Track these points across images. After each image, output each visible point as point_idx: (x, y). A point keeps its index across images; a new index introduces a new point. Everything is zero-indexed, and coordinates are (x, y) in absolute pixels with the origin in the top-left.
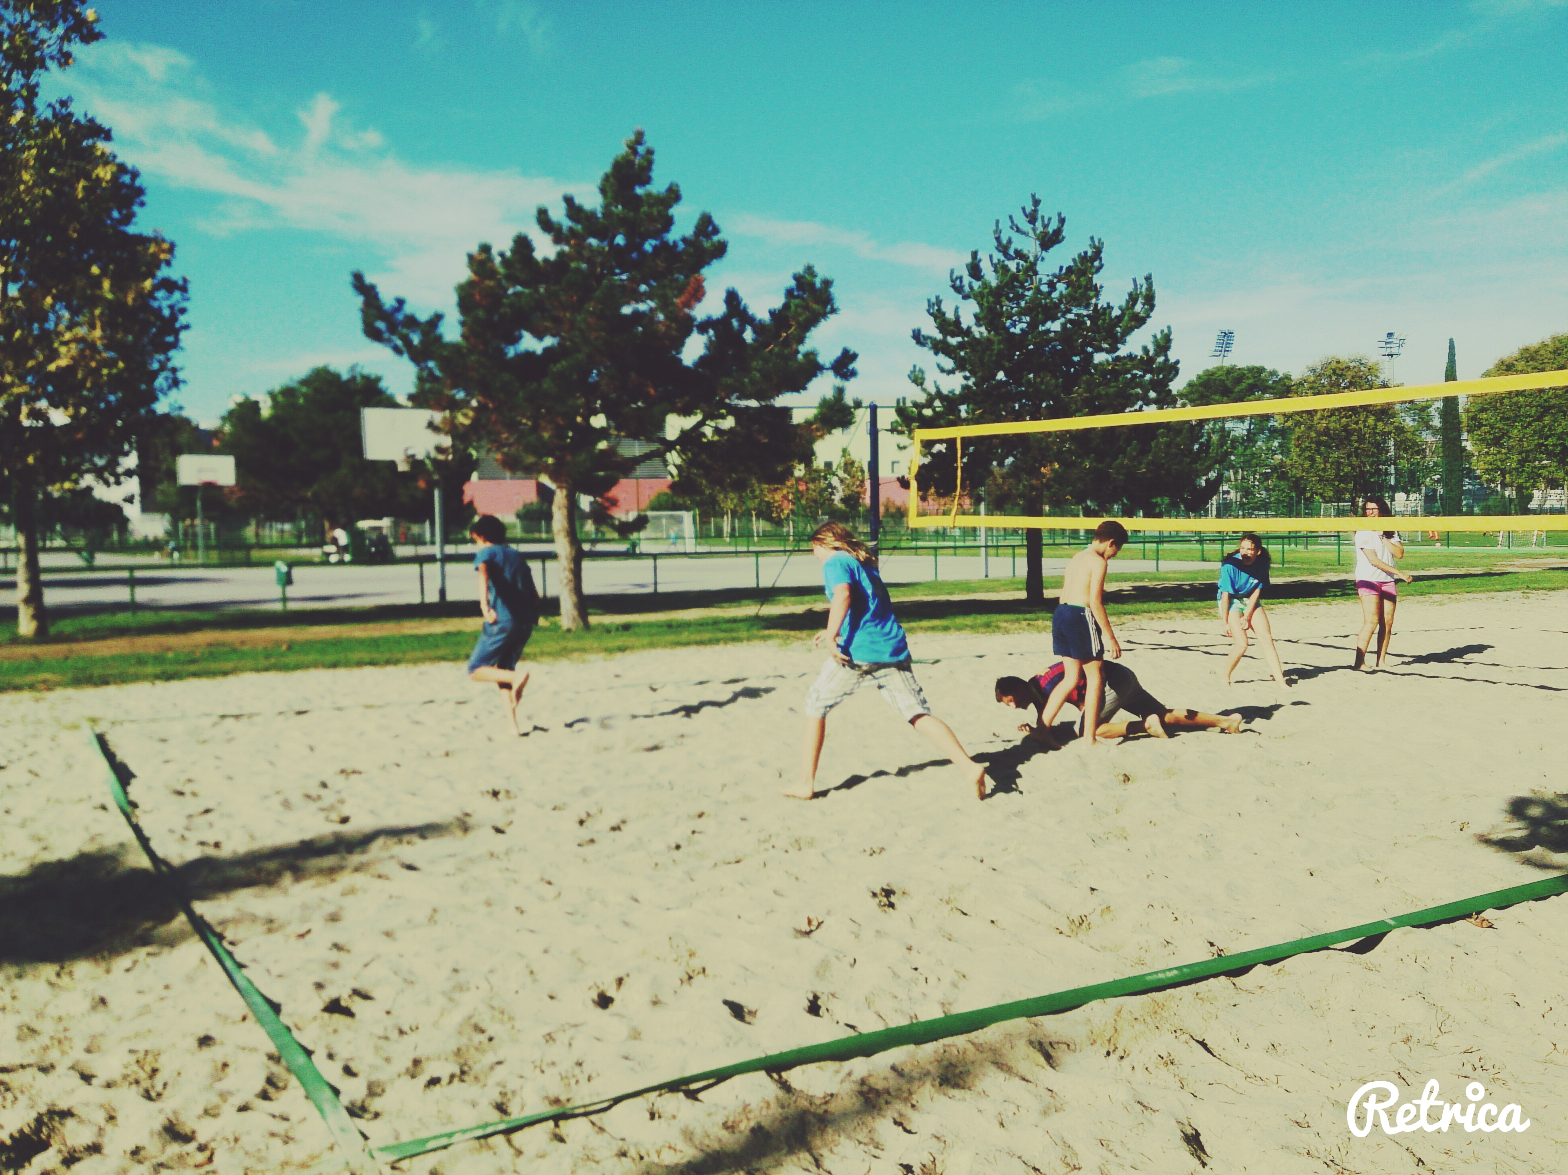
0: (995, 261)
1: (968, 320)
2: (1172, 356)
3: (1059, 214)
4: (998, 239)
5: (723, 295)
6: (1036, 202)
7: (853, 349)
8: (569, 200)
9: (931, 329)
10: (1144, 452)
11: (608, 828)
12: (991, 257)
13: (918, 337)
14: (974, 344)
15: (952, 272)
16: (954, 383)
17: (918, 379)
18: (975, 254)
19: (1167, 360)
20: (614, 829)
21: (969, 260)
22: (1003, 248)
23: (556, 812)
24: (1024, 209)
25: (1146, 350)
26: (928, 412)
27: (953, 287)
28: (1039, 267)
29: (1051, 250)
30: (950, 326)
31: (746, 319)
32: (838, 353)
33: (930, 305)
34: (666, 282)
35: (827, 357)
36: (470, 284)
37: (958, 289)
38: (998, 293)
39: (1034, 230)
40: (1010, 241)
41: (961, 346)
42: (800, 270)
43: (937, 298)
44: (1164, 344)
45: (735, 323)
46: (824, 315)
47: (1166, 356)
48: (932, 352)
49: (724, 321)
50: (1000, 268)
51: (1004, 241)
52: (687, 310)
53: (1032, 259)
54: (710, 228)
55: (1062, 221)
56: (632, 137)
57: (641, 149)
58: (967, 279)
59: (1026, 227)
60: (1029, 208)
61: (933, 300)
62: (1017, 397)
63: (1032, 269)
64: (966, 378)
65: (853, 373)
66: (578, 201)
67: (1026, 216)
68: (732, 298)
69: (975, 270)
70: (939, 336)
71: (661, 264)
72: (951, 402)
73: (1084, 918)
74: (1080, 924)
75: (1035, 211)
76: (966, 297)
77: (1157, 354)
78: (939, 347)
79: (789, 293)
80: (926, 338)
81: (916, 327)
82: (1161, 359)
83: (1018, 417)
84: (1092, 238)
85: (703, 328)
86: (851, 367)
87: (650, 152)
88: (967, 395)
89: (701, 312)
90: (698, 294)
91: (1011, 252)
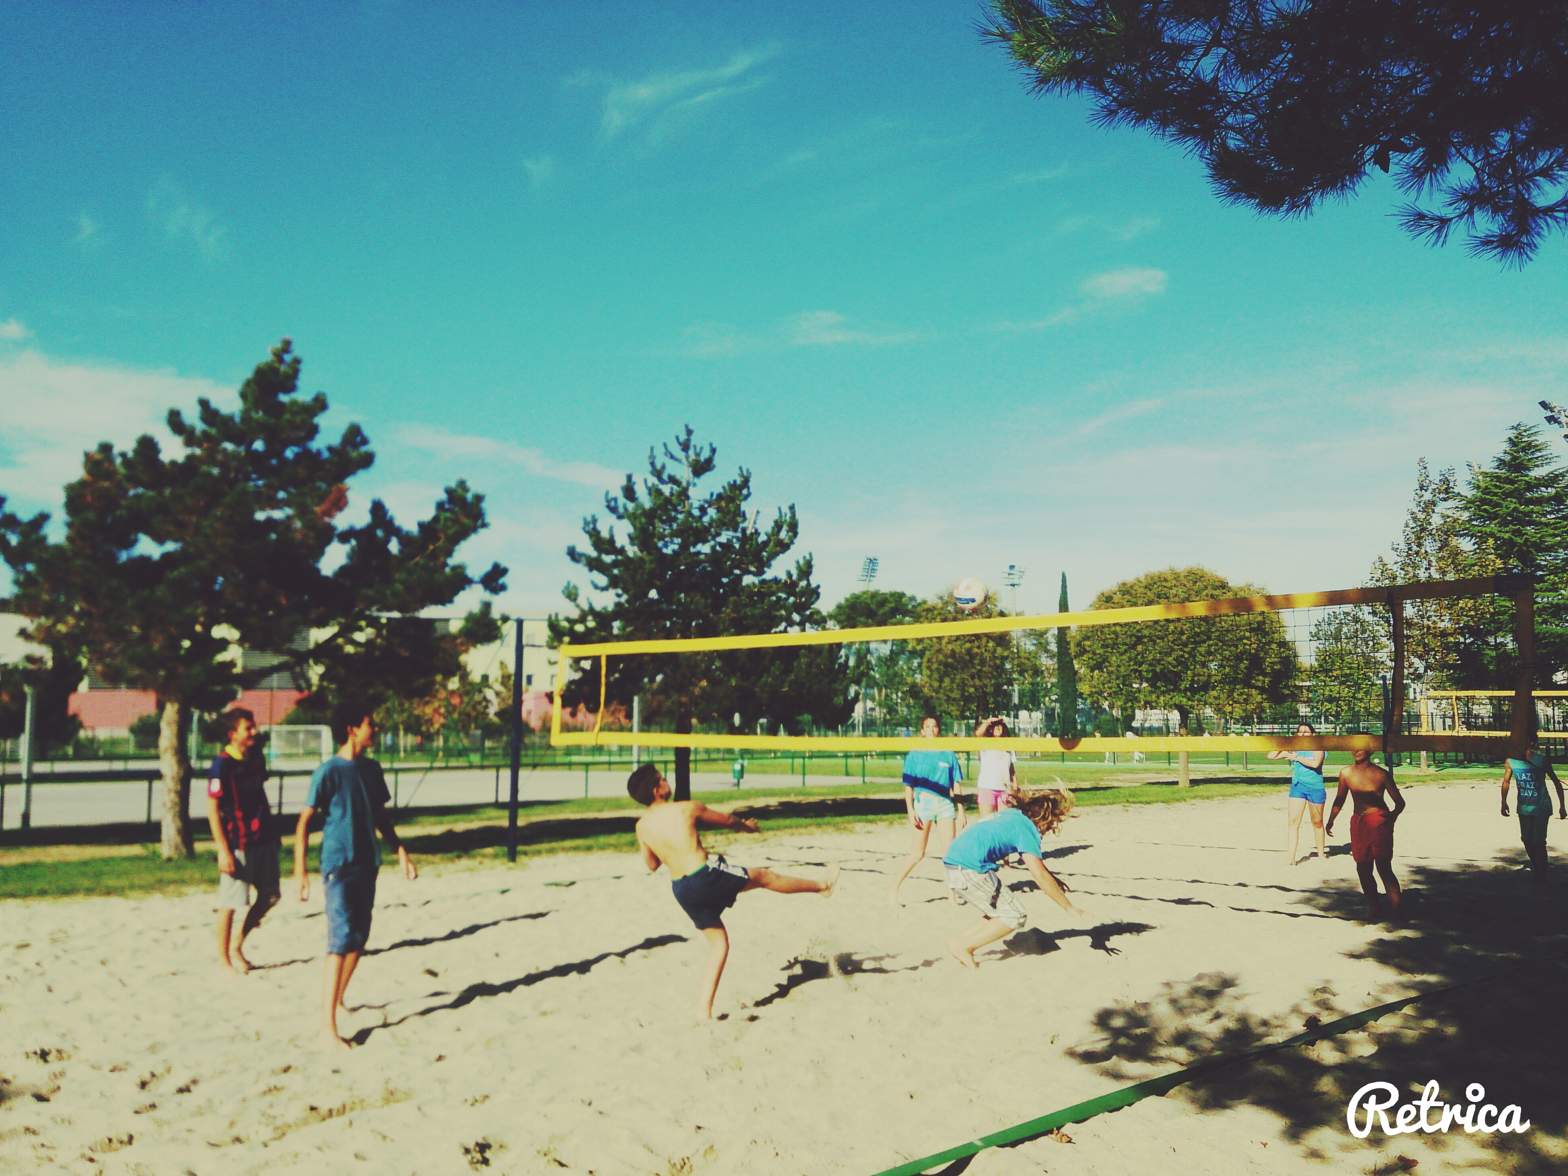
0: (650, 484)
1: (622, 540)
2: (814, 581)
3: (711, 445)
4: (652, 464)
5: (369, 505)
6: (689, 432)
7: (504, 564)
8: (204, 404)
9: (586, 547)
10: (787, 671)
11: (174, 1090)
12: (646, 481)
13: (573, 554)
14: (627, 563)
15: (607, 494)
16: (607, 600)
17: (572, 595)
18: (629, 478)
19: (809, 584)
20: (181, 1091)
21: (624, 482)
22: (658, 473)
23: (116, 1073)
24: (677, 438)
25: (789, 575)
26: (579, 628)
27: (608, 507)
28: (691, 492)
29: (703, 477)
30: (604, 544)
31: (392, 530)
32: (488, 567)
33: (586, 523)
34: (305, 490)
35: (476, 570)
36: (82, 484)
37: (613, 510)
38: (651, 515)
39: (687, 457)
40: (664, 467)
41: (615, 564)
42: (453, 484)
43: (593, 517)
44: (806, 570)
45: (380, 533)
46: (474, 530)
47: (808, 581)
48: (586, 569)
49: (368, 531)
50: (655, 492)
51: (658, 466)
52: (327, 519)
53: (684, 484)
54: (359, 439)
55: (713, 451)
56: (279, 345)
57: (288, 358)
58: (622, 501)
59: (680, 454)
60: (683, 437)
61: (589, 519)
62: (668, 615)
63: (684, 494)
64: (618, 596)
65: (503, 588)
66: (214, 404)
67: (680, 444)
68: (378, 509)
69: (629, 492)
70: (594, 554)
71: (302, 472)
72: (604, 619)
73: (686, 1160)
74: (682, 1167)
75: (688, 440)
76: (620, 517)
77: (800, 578)
78: (594, 565)
79: (440, 506)
80: (581, 555)
81: (571, 544)
82: (803, 583)
83: (669, 635)
84: (741, 468)
85: (344, 537)
86: (501, 581)
87: (297, 361)
88: (619, 612)
89: (341, 521)
90: (340, 503)
91: (665, 477)
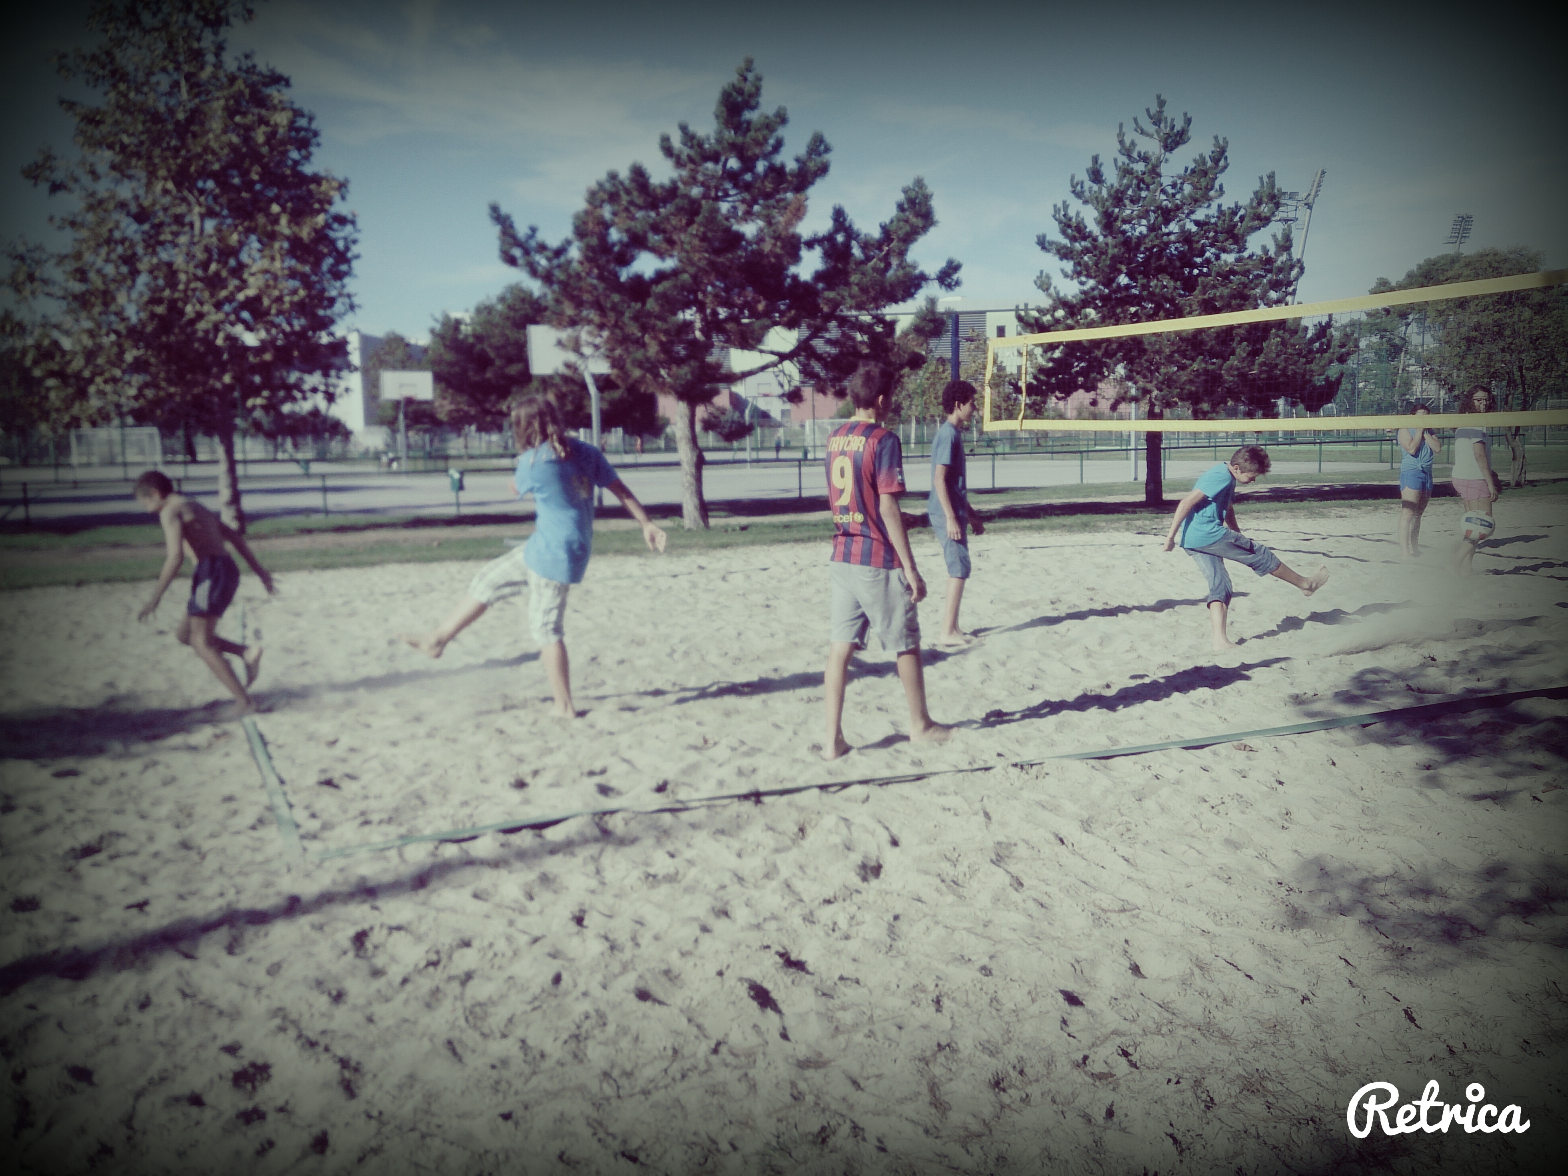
0: (1120, 164)
1: (1093, 227)
3: (1185, 114)
4: (1121, 142)
5: (830, 212)
6: (1162, 103)
8: (684, 129)
9: (1055, 235)
12: (1115, 160)
13: (1043, 243)
14: (1094, 249)
15: (1073, 178)
17: (1044, 284)
18: (1095, 159)
19: (1290, 259)
21: (1089, 164)
22: (1127, 152)
24: (1148, 110)
25: (1265, 250)
26: (1047, 318)
27: (1074, 192)
28: (1163, 169)
29: (1175, 151)
30: (1077, 231)
31: (851, 234)
32: (942, 264)
33: (1056, 210)
34: (772, 202)
37: (1079, 195)
38: (1118, 198)
39: (1158, 132)
40: (1133, 144)
41: (1086, 251)
43: (1064, 202)
44: (1285, 245)
45: (840, 238)
46: (925, 229)
47: (1290, 255)
48: (1057, 258)
49: (829, 239)
50: (1126, 172)
51: (1128, 143)
52: (791, 230)
53: (1153, 161)
54: (822, 148)
55: (1188, 121)
56: (742, 65)
57: (750, 76)
58: (1088, 184)
59: (1151, 128)
60: (1154, 109)
61: (1060, 205)
63: (1155, 172)
65: (958, 283)
66: (692, 128)
67: (1151, 117)
68: (839, 215)
69: (1096, 176)
70: (1066, 242)
71: (769, 186)
75: (1161, 112)
76: (1086, 202)
77: (1278, 253)
78: (1065, 254)
80: (1051, 243)
81: (1040, 233)
82: (1284, 257)
84: (1216, 138)
85: (810, 244)
86: (955, 277)
87: (759, 79)
88: (1087, 301)
89: (806, 229)
90: (799, 212)
91: (1135, 155)
